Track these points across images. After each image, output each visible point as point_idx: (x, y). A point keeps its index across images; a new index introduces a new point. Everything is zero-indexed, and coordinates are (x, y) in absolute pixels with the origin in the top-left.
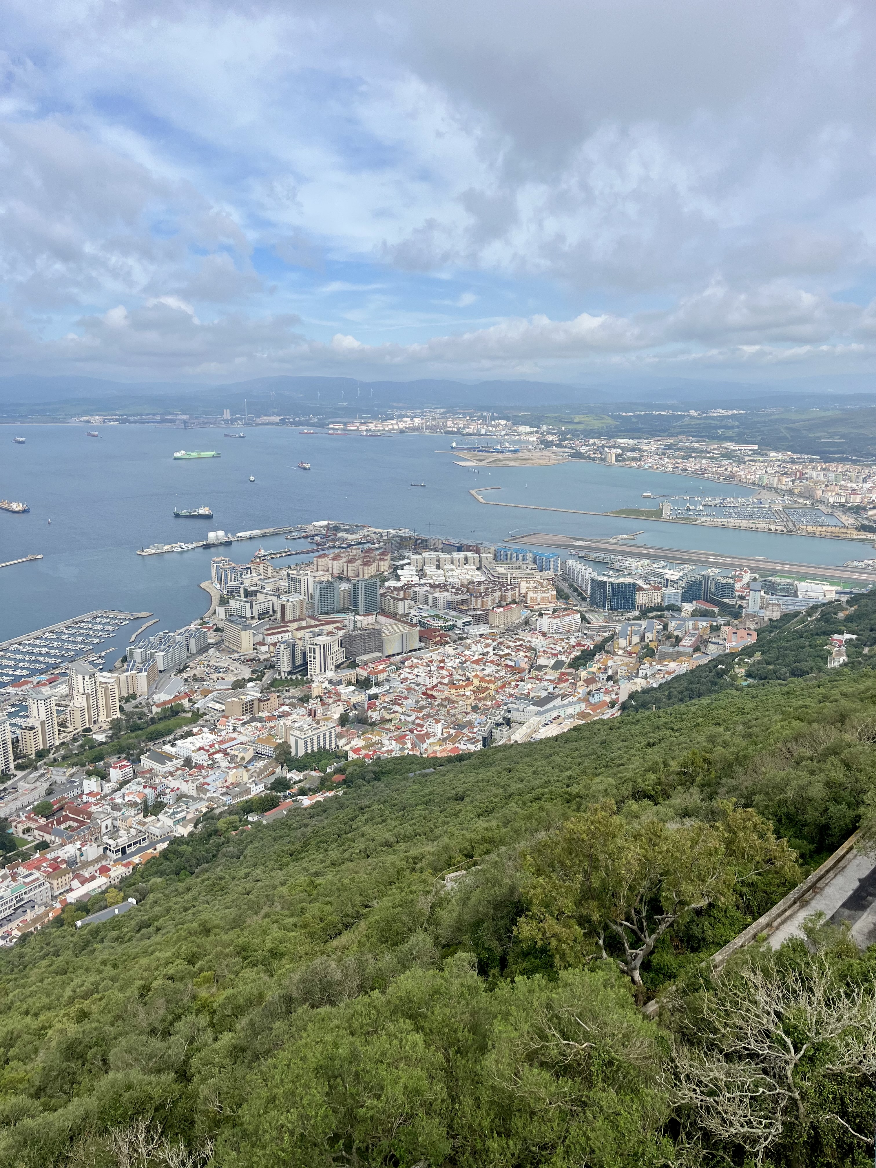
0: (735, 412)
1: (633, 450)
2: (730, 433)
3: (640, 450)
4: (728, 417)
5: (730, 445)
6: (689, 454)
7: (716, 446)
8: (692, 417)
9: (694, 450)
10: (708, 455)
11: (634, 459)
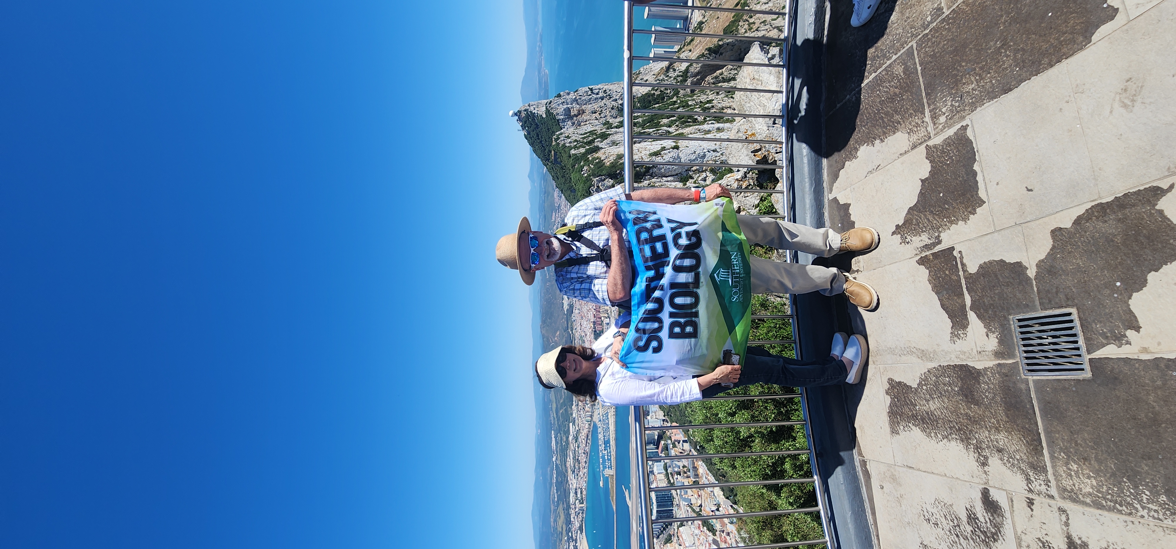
0: (553, 436)
1: (576, 493)
2: (564, 439)
3: (576, 489)
5: (571, 438)
6: (577, 460)
7: (571, 445)
8: (557, 459)
9: (574, 458)
10: (577, 449)
11: (581, 493)
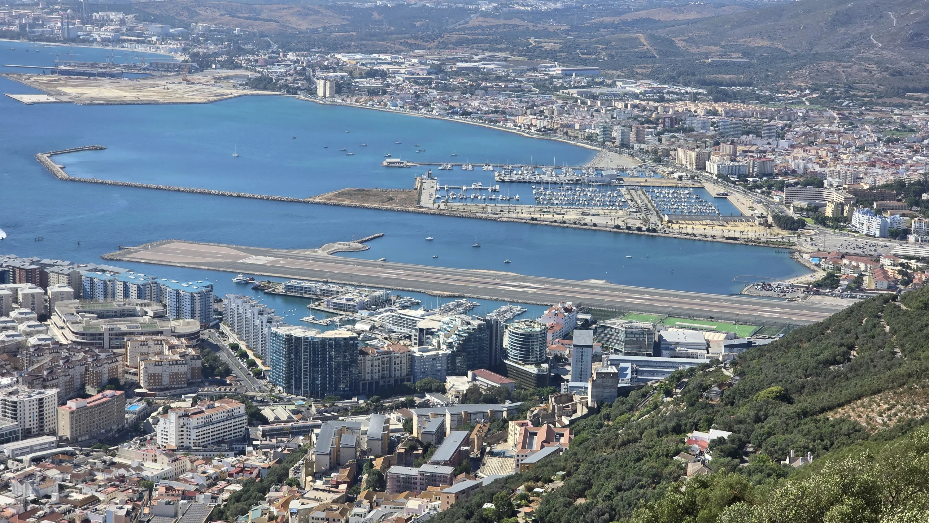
2: (549, 45)
3: (383, 74)
4: (549, 14)
6: (474, 83)
8: (483, 13)
9: (486, 76)
11: (373, 92)
